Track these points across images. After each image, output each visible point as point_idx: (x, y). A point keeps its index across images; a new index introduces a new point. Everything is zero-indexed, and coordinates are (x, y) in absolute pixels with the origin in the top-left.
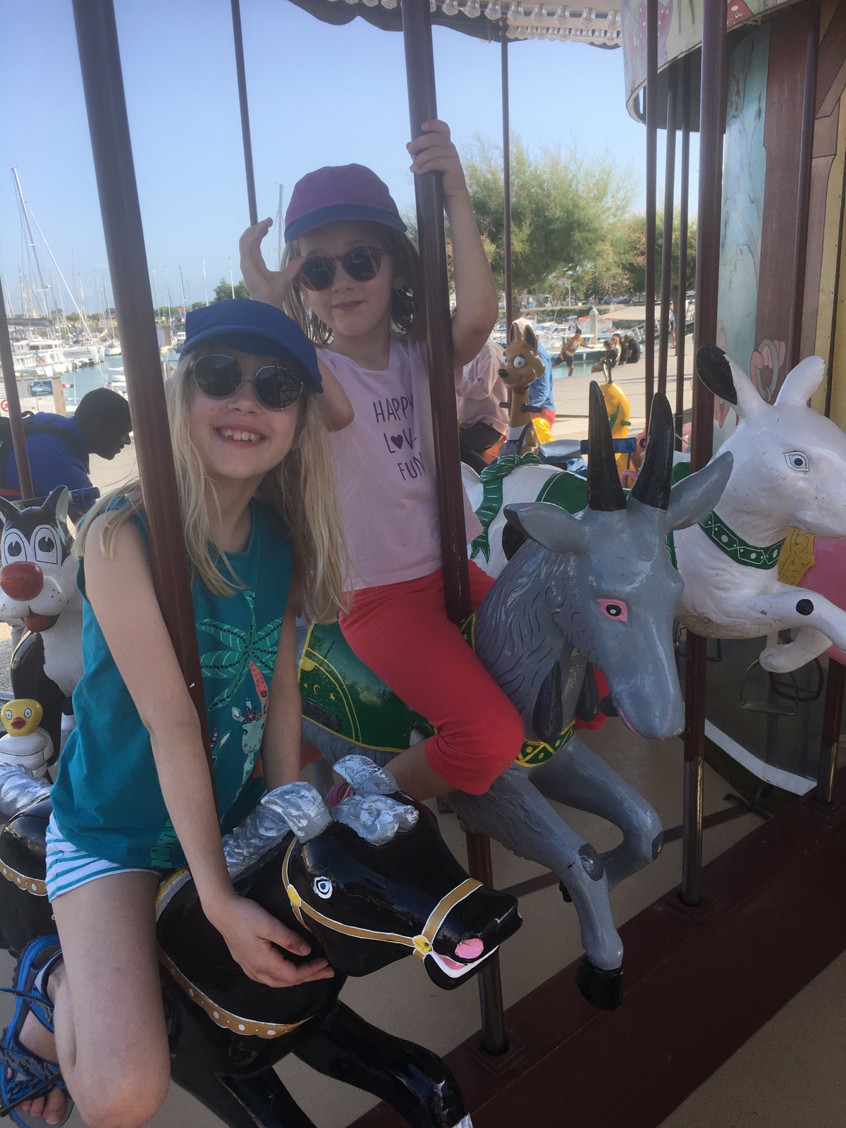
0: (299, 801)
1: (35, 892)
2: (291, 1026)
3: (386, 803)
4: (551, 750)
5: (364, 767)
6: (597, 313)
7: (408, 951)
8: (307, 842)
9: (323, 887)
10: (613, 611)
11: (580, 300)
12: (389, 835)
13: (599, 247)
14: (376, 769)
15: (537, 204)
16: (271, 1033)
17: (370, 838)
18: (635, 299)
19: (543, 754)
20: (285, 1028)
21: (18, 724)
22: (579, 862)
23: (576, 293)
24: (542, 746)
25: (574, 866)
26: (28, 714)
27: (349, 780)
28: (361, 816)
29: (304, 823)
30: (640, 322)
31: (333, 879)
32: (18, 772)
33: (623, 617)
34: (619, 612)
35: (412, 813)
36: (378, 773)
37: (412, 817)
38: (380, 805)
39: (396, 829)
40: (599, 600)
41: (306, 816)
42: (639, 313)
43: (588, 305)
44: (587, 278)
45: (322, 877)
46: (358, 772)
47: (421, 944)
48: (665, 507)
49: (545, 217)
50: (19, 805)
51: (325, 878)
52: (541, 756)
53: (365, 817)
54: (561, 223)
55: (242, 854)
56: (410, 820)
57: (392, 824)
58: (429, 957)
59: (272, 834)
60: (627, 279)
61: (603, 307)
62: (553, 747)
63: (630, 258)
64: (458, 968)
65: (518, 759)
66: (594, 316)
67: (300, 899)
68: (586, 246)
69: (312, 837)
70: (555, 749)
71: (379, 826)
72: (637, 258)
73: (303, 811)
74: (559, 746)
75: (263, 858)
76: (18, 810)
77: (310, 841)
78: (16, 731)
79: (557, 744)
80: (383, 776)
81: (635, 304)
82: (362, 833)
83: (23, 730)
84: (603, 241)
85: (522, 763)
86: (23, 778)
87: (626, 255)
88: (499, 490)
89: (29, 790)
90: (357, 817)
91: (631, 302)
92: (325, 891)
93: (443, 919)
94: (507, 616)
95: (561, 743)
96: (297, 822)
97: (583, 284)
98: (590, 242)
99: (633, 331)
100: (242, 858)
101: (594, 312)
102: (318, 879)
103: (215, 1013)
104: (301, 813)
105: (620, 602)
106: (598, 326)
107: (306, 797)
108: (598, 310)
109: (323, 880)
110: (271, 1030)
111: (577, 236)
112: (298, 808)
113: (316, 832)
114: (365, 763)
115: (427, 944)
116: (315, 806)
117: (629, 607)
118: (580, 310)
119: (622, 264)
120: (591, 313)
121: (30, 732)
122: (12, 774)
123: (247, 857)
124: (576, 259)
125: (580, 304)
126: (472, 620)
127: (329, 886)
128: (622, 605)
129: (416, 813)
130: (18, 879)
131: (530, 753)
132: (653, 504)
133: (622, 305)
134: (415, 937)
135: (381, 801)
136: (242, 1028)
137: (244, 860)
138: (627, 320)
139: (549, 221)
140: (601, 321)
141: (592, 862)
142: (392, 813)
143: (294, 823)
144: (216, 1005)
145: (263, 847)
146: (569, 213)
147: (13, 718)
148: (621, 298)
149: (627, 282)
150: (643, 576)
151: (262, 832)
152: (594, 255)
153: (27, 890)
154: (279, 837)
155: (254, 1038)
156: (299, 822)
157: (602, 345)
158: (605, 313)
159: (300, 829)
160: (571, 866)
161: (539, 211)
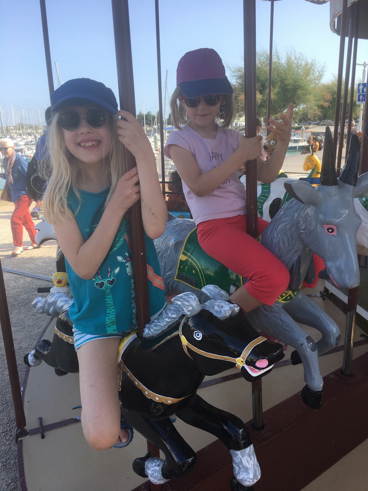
0: (189, 299)
1: (70, 342)
2: (178, 399)
3: (225, 303)
4: (293, 296)
5: (215, 289)
6: (304, 128)
7: (233, 365)
8: (191, 316)
9: (198, 335)
10: (330, 231)
11: (297, 123)
12: (227, 315)
13: (308, 97)
14: (221, 290)
15: (281, 77)
16: (170, 402)
17: (219, 316)
18: (322, 123)
19: (289, 297)
20: (176, 400)
21: (59, 282)
22: (306, 344)
23: (295, 120)
24: (289, 293)
25: (303, 345)
26: (63, 278)
27: (209, 294)
28: (215, 307)
29: (191, 308)
30: (323, 133)
31: (203, 332)
32: (64, 295)
33: (335, 233)
34: (333, 231)
35: (237, 307)
36: (222, 292)
37: (237, 309)
38: (223, 304)
39: (230, 313)
40: (324, 226)
41: (191, 306)
42: (323, 129)
43: (300, 125)
44: (301, 113)
45: (198, 331)
46: (213, 291)
47: (240, 362)
48: (355, 185)
49: (284, 83)
50: (64, 308)
51: (199, 331)
52: (289, 298)
53: (216, 308)
54: (292, 86)
55: (161, 325)
56: (236, 310)
57: (228, 311)
58: (243, 367)
59: (174, 316)
60: (320, 112)
61: (307, 126)
62: (294, 294)
63: (321, 103)
64: (257, 372)
65: (278, 298)
66: (303, 130)
67: (187, 341)
68: (302, 96)
69: (193, 314)
70: (294, 296)
71: (223, 311)
72: (324, 103)
73: (190, 303)
74: (296, 295)
75: (169, 327)
76: (64, 310)
77: (192, 316)
78: (58, 285)
79: (295, 293)
80: (224, 293)
81: (322, 125)
82: (215, 314)
83: (60, 285)
84: (310, 94)
85: (280, 300)
86: (66, 298)
87: (320, 101)
88: (269, 188)
89: (69, 302)
90: (213, 307)
91: (320, 124)
92: (199, 337)
93: (251, 351)
94: (277, 235)
95: (297, 293)
96: (188, 308)
97: (298, 116)
98: (304, 95)
99: (321, 137)
100: (161, 327)
101: (303, 128)
102: (196, 332)
103: (146, 392)
104: (189, 304)
105: (334, 226)
106: (304, 134)
107: (192, 298)
108: (305, 127)
109: (198, 332)
110: (169, 401)
111: (299, 92)
112: (188, 302)
113: (196, 313)
114: (216, 287)
115: (242, 362)
116: (195, 302)
117: (338, 229)
118: (297, 127)
119: (318, 105)
120: (302, 129)
121: (63, 286)
122: (62, 296)
123: (162, 326)
124: (297, 102)
125: (297, 125)
126: (259, 238)
127: (201, 335)
128: (335, 228)
129: (238, 308)
130: (64, 337)
131: (284, 296)
132: (350, 183)
133: (316, 125)
134: (237, 358)
135: (223, 303)
136: (157, 399)
137: (161, 328)
138: (318, 132)
139: (286, 85)
140: (306, 132)
141: (311, 343)
142: (229, 306)
143: (186, 308)
144: (147, 389)
145: (170, 322)
146: (296, 82)
147: (57, 280)
148: (315, 122)
149: (320, 113)
150: (345, 215)
151: (170, 315)
152: (305, 100)
153: (67, 341)
154: (177, 318)
155: (162, 404)
156: (189, 308)
157: (307, 143)
158: (308, 129)
159: (188, 311)
160: (302, 345)
161: (282, 81)
